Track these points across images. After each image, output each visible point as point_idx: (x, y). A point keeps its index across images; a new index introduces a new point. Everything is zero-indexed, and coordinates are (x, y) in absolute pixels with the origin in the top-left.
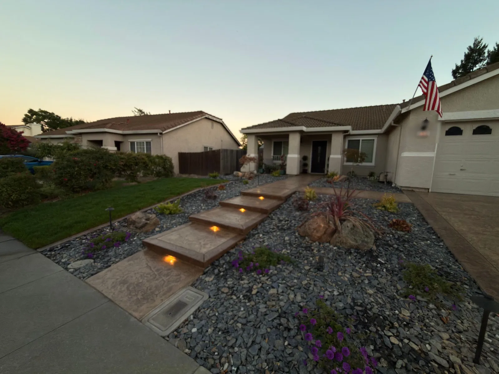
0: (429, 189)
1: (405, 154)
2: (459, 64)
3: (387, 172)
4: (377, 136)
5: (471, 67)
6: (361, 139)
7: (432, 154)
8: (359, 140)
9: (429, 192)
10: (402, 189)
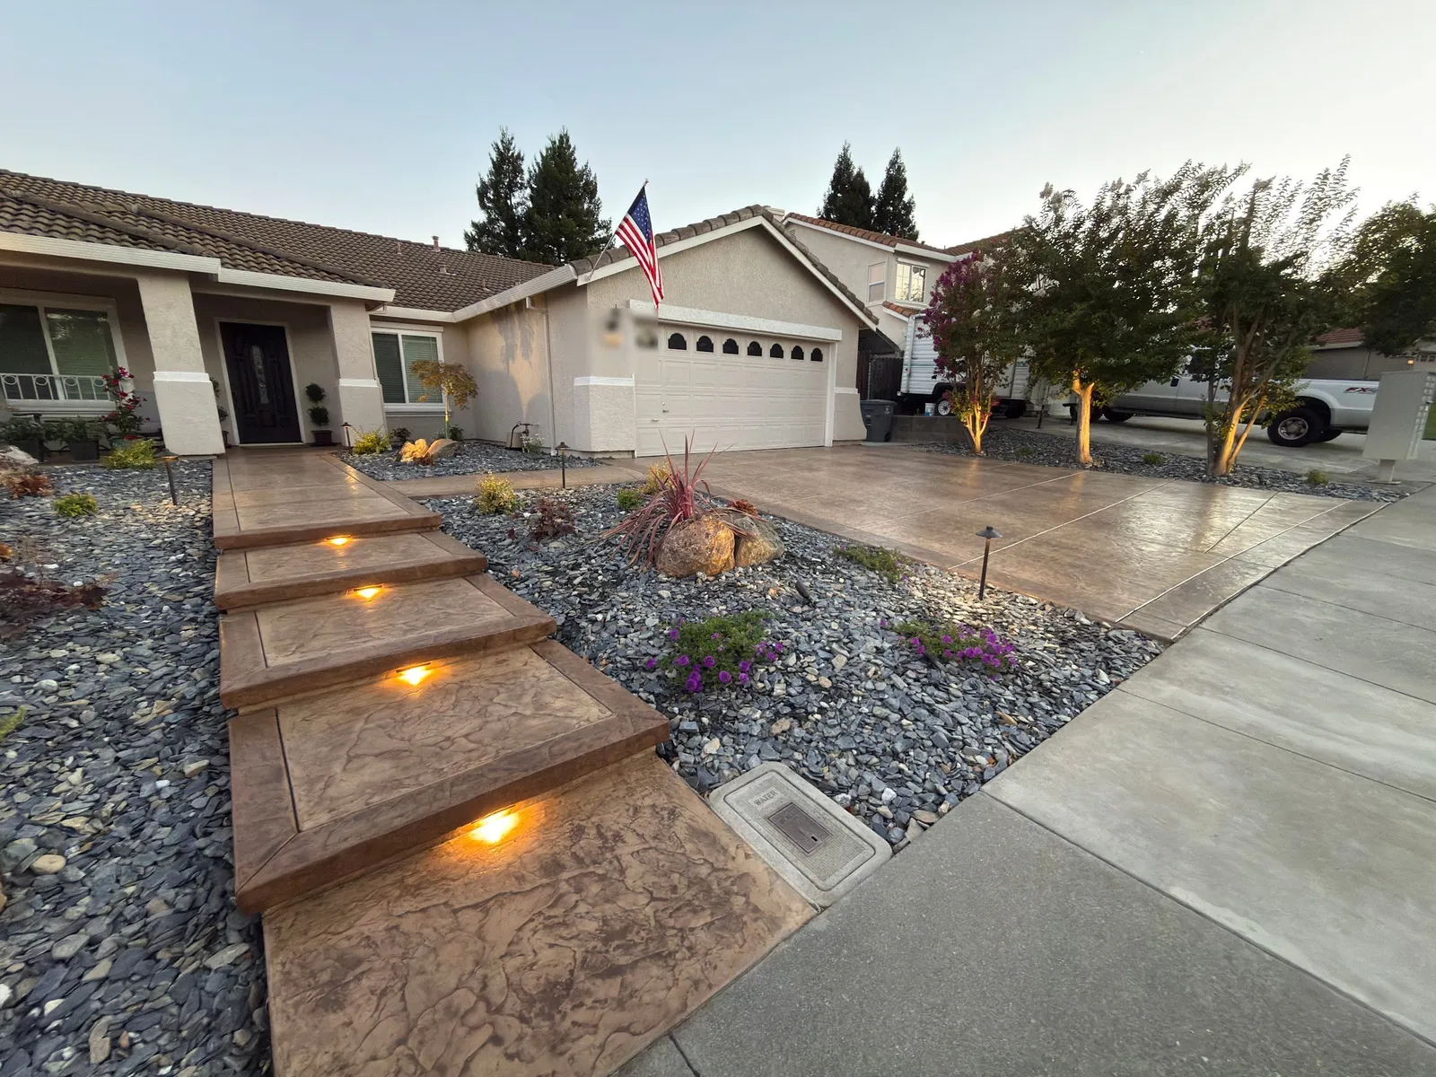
0: (633, 451)
1: (594, 381)
2: (486, 179)
3: (526, 425)
4: (441, 329)
5: (506, 194)
6: (401, 331)
7: (628, 382)
8: (396, 336)
9: (633, 457)
10: (596, 457)
